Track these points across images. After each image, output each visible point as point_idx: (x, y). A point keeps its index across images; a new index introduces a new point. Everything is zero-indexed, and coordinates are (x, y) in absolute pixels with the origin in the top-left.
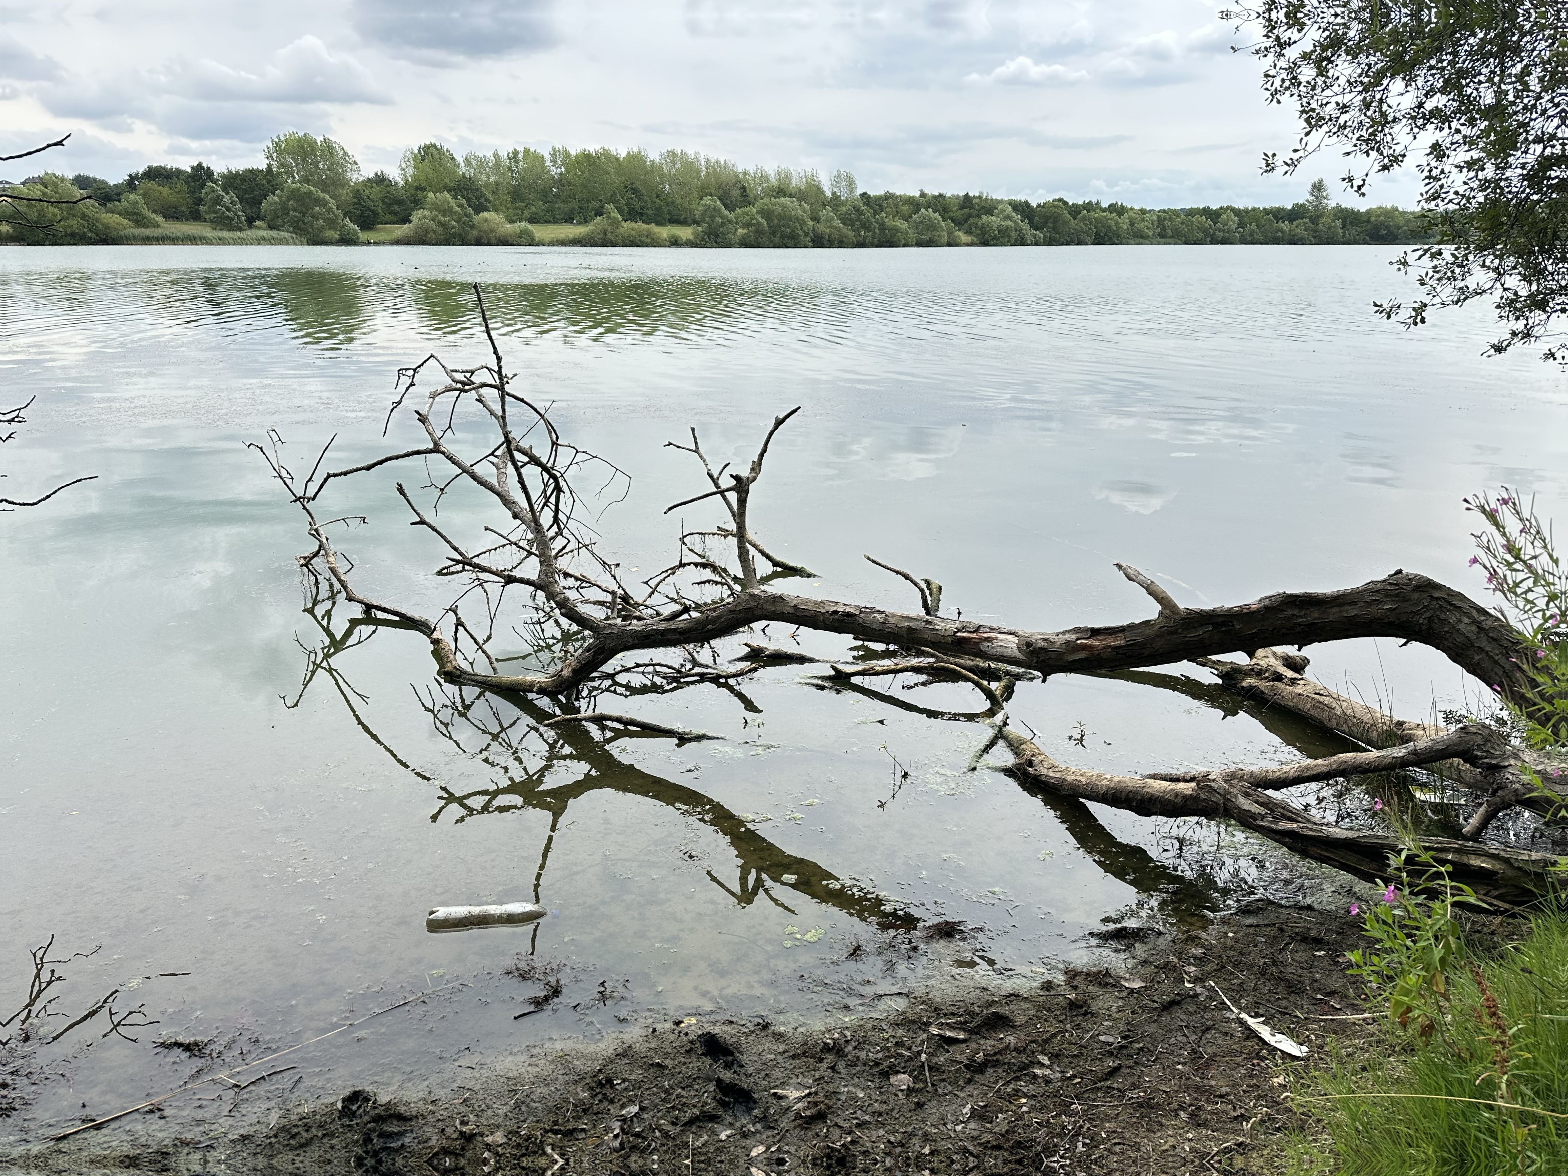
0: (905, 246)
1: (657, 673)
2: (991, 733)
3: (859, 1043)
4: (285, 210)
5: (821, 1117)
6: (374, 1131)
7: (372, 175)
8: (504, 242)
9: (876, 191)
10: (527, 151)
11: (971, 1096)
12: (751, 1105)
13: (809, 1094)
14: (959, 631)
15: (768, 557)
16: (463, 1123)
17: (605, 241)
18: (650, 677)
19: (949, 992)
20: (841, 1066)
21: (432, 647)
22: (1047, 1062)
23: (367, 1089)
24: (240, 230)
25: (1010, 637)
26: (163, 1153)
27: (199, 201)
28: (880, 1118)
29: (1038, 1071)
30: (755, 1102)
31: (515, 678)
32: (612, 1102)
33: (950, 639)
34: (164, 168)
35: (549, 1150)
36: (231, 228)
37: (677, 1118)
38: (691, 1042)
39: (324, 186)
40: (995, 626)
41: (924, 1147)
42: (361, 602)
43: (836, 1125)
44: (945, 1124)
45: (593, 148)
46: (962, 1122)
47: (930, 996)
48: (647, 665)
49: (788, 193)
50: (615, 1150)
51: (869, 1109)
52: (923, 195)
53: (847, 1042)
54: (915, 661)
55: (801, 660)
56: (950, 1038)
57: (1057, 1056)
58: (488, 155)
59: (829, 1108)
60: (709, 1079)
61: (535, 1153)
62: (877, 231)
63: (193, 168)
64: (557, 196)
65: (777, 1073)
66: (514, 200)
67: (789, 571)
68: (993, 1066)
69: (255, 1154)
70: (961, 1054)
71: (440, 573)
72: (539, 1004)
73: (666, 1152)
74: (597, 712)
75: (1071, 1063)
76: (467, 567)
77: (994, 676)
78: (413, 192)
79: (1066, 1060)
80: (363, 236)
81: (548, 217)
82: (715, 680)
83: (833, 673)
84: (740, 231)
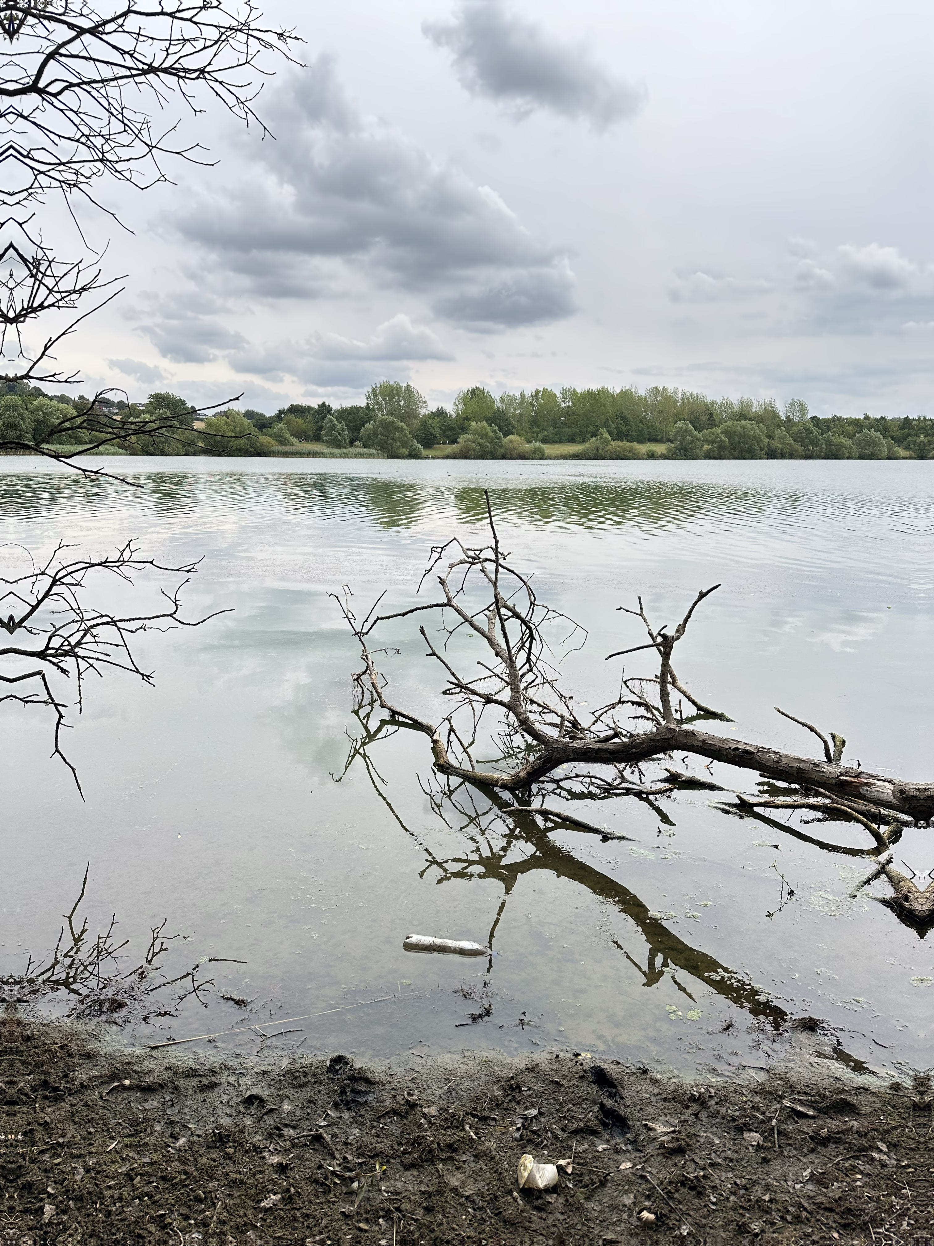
0: (848, 458)
1: (592, 784)
2: (875, 868)
3: (721, 1100)
4: (375, 434)
5: (680, 1151)
6: (349, 1086)
7: (434, 410)
8: (522, 456)
9: (825, 414)
10: (545, 390)
11: (813, 1163)
12: (626, 1130)
13: (674, 1132)
14: (842, 775)
15: (694, 703)
16: (409, 1094)
17: (597, 457)
18: (587, 786)
19: (805, 1075)
20: (703, 1115)
21: (432, 745)
22: (885, 1149)
23: (348, 1056)
24: (345, 447)
25: (887, 784)
26: (213, 1071)
27: (321, 428)
28: (730, 1164)
29: (875, 1155)
30: (629, 1128)
31: (486, 774)
32: (518, 1103)
33: (834, 781)
34: (301, 406)
35: (467, 1128)
36: (339, 446)
37: (566, 1126)
38: (585, 1071)
39: (402, 418)
40: (874, 774)
41: (765, 1195)
42: (389, 709)
43: (693, 1160)
44: (786, 1181)
45: (594, 387)
46: (801, 1182)
47: (788, 1075)
48: (585, 777)
49: (748, 417)
50: (516, 1139)
51: (723, 1154)
52: (867, 417)
53: (711, 1097)
54: (812, 800)
55: (712, 787)
56: (800, 1112)
57: (895, 1146)
58: (516, 394)
59: (689, 1145)
60: (594, 1102)
61: (457, 1127)
62: (824, 446)
63: (319, 406)
64: (564, 423)
65: (650, 1110)
66: (532, 427)
67: (709, 714)
68: (836, 1143)
69: (269, 1085)
70: (809, 1127)
71: (444, 693)
72: (475, 1019)
73: (554, 1150)
74: (544, 807)
75: (907, 1154)
76: (463, 690)
77: (882, 820)
78: (461, 421)
79: (902, 1150)
80: (424, 452)
81: (556, 439)
82: (639, 794)
83: (738, 801)
84: (705, 446)
